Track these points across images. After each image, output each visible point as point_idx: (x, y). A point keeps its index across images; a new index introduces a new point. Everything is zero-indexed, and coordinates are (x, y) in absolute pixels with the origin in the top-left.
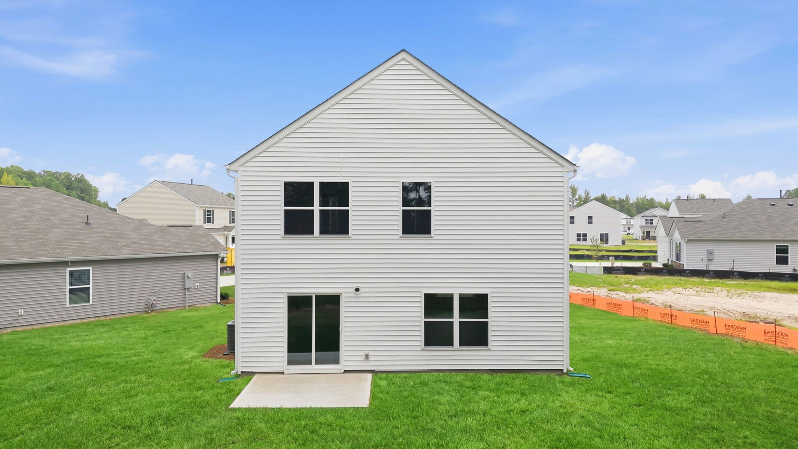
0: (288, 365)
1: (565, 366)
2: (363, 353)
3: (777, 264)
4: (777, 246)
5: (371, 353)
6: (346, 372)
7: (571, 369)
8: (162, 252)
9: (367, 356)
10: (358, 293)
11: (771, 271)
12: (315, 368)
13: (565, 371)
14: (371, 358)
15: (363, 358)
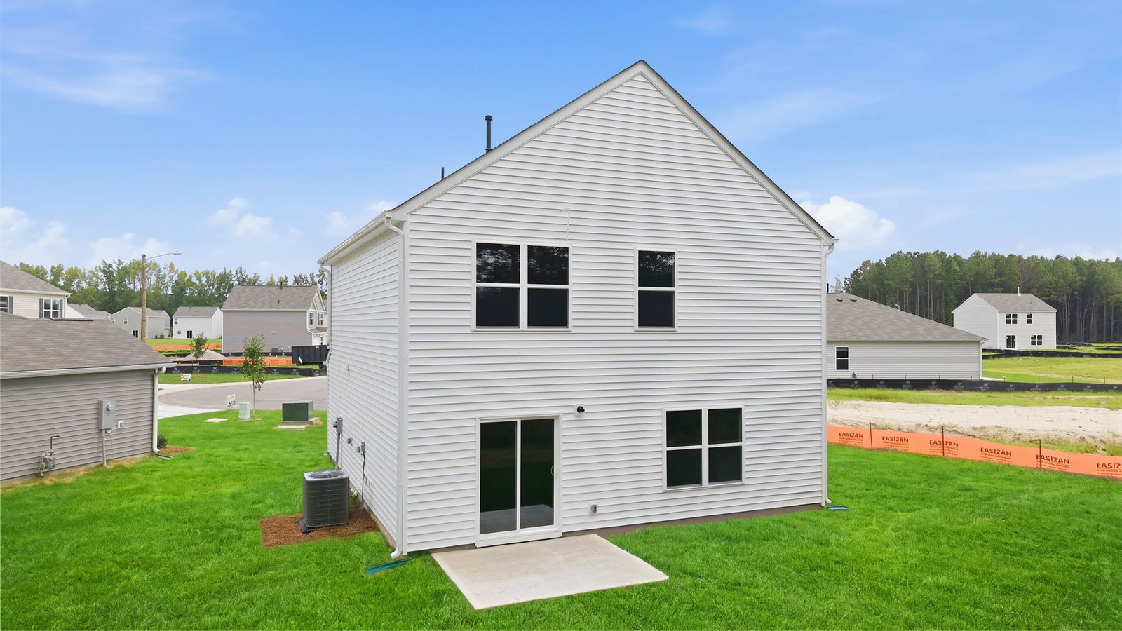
0: (481, 532)
1: (823, 499)
2: (589, 504)
3: (837, 369)
4: (837, 348)
5: (599, 504)
6: (565, 535)
7: (829, 501)
8: (67, 366)
9: (594, 509)
10: (582, 414)
11: (841, 377)
12: (521, 533)
13: (823, 504)
14: (599, 511)
15: (589, 511)
